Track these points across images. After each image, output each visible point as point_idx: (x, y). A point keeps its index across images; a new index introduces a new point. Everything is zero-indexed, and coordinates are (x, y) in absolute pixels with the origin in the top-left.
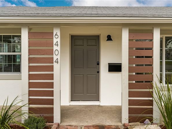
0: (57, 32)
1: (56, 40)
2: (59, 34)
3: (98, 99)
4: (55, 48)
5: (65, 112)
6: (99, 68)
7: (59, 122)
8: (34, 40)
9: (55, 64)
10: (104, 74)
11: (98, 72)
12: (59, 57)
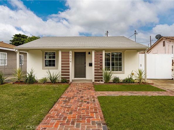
0: (71, 52)
1: (71, 54)
2: (71, 53)
3: (85, 77)
4: (70, 57)
5: (73, 81)
6: (85, 65)
7: (71, 81)
8: (63, 54)
9: (70, 62)
10: (88, 67)
11: (85, 66)
12: (71, 60)
